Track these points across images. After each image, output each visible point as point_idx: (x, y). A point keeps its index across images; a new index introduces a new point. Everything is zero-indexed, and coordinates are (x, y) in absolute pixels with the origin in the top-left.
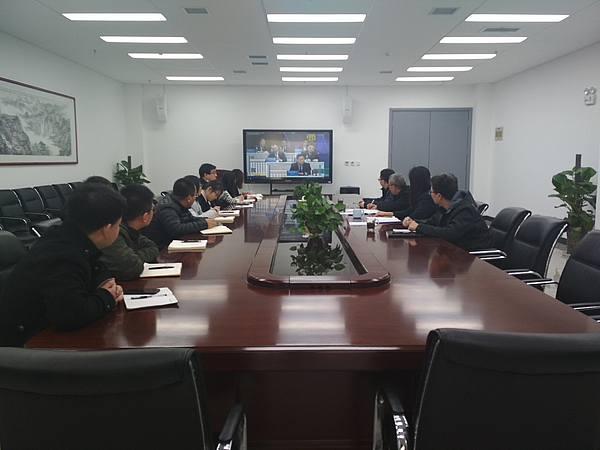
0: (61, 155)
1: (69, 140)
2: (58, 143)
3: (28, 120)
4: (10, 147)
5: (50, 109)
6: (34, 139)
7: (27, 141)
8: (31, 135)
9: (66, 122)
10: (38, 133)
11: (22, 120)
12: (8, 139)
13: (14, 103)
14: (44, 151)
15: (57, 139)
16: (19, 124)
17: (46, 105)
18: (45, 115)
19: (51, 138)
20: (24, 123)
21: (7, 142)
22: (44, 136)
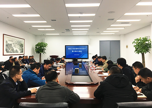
0: (21, 53)
1: (23, 49)
2: (20, 50)
3: (14, 45)
4: (9, 51)
5: (19, 42)
6: (15, 49)
7: (13, 50)
8: (14, 48)
9: (22, 45)
11: (12, 45)
13: (11, 41)
14: (17, 52)
15: (20, 49)
16: (12, 46)
17: (18, 41)
18: (18, 43)
19: (19, 49)
20: (13, 45)
21: (9, 50)
22: (17, 48)
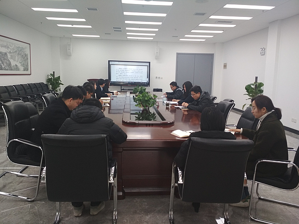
0: (24, 70)
1: (28, 63)
2: (23, 65)
3: (11, 54)
4: (3, 67)
5: (20, 49)
6: (13, 63)
7: (10, 64)
8: (11, 61)
9: (26, 55)
10: (14, 60)
11: (8, 54)
12: (2, 63)
13: (5, 47)
14: (17, 68)
15: (22, 63)
16: (7, 56)
17: (18, 48)
18: (18, 52)
19: (20, 62)
21: (2, 64)
22: (17, 62)
